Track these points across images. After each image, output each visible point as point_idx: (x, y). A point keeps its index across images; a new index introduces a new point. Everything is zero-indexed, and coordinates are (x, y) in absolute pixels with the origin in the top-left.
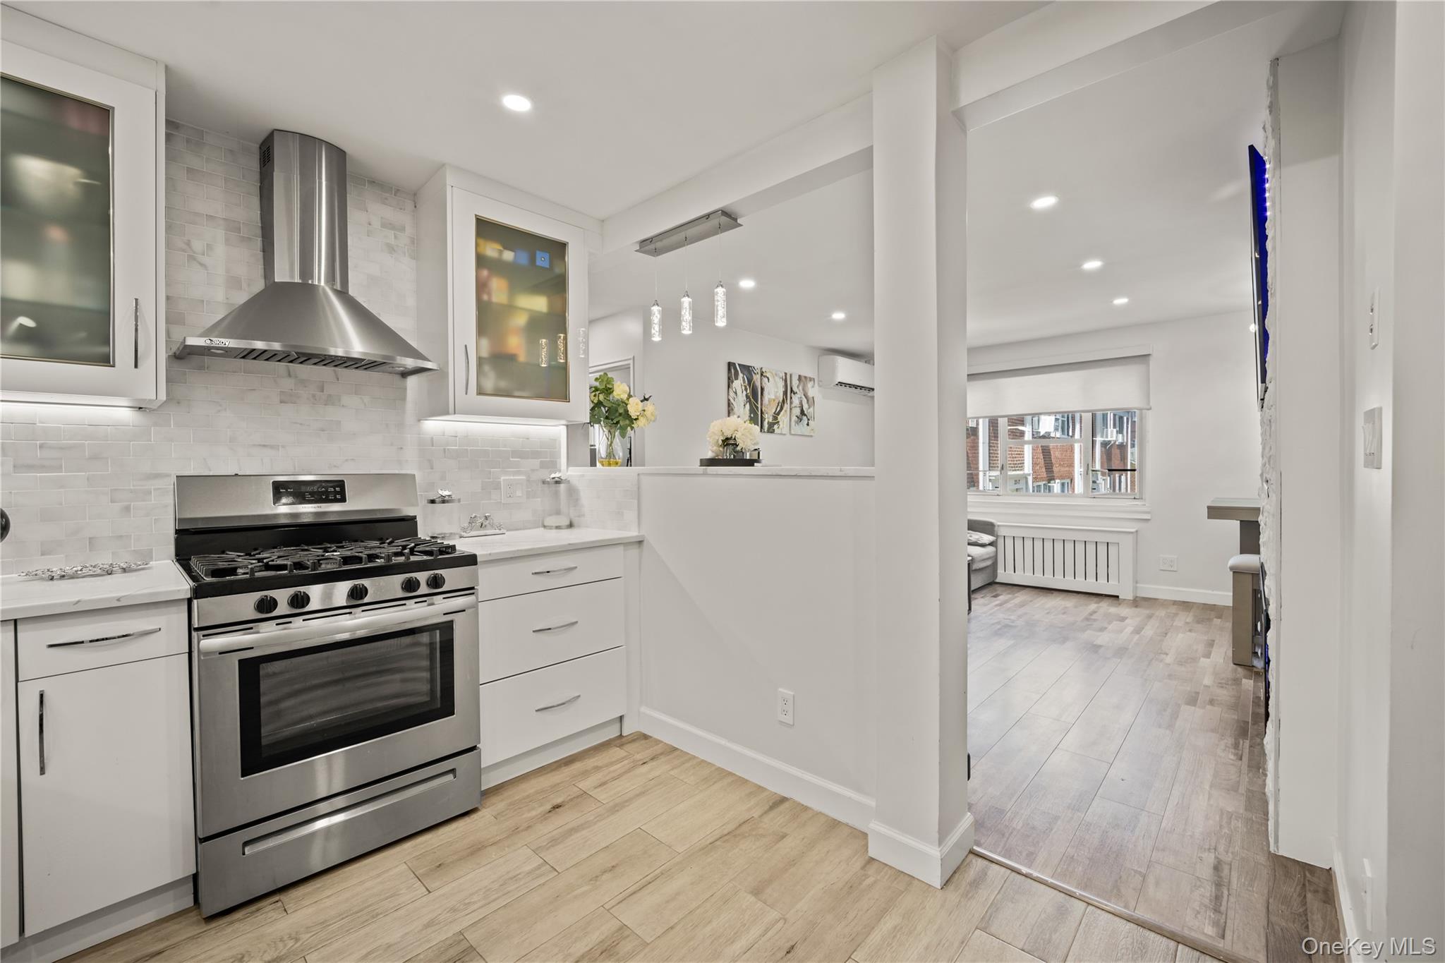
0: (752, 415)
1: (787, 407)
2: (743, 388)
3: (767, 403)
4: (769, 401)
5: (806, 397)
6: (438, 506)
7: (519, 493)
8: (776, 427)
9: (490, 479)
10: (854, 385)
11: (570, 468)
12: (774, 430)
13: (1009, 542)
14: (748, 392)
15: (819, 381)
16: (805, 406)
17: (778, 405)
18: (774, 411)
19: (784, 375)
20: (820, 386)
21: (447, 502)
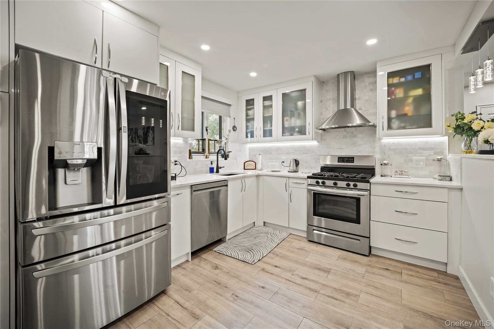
6: (383, 166)
7: (422, 164)
9: (408, 158)
11: (450, 154)
21: (386, 165)
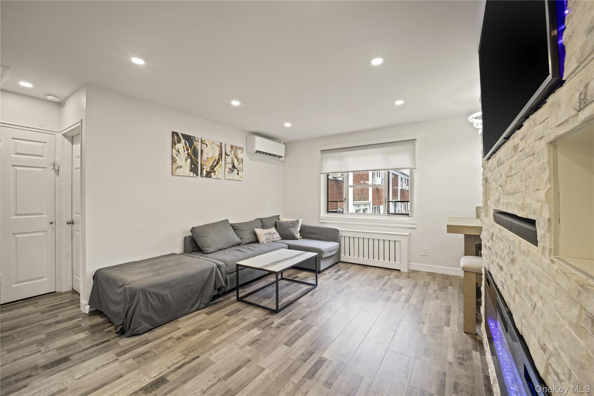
0: (193, 166)
1: (222, 163)
2: (185, 149)
3: (206, 159)
4: (207, 158)
5: (237, 158)
8: (212, 174)
10: (268, 154)
12: (211, 176)
13: (347, 240)
14: (190, 151)
15: (247, 150)
16: (236, 164)
17: (215, 161)
18: (211, 164)
19: (219, 144)
20: (247, 153)
